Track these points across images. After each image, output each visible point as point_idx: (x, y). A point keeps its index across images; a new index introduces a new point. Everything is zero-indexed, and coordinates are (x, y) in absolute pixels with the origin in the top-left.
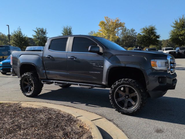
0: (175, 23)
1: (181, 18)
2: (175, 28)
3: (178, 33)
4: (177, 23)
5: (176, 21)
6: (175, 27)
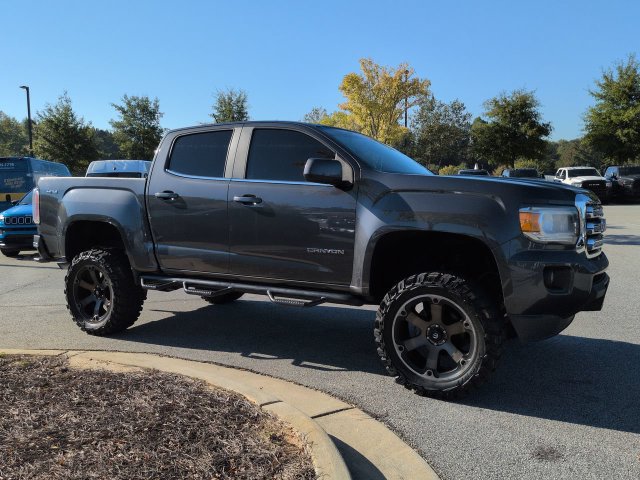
0: (603, 81)
1: (625, 66)
2: (602, 101)
3: (613, 118)
4: (609, 84)
5: (605, 77)
6: (602, 97)
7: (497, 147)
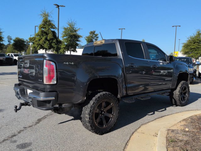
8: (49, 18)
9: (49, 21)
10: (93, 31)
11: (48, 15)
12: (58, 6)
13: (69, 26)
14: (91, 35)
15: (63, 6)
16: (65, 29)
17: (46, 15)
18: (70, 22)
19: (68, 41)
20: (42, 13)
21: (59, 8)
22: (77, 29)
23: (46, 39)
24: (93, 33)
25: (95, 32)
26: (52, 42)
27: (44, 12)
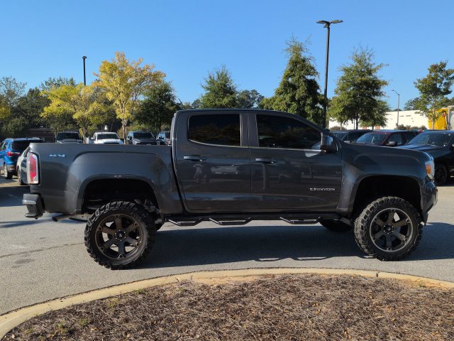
0: (208, 80)
1: (221, 72)
2: (209, 92)
3: (217, 103)
4: (212, 82)
5: (210, 77)
6: (208, 89)
7: (152, 117)
8: (304, 55)
9: (304, 61)
10: (439, 64)
11: (301, 49)
12: (328, 24)
13: (355, 64)
14: (433, 74)
15: (338, 22)
16: (346, 70)
17: (298, 49)
18: (359, 53)
19: (349, 97)
20: (288, 47)
21: (329, 29)
22: (373, 67)
23: (293, 99)
24: (438, 68)
25: (444, 65)
26: (304, 105)
27: (292, 44)
